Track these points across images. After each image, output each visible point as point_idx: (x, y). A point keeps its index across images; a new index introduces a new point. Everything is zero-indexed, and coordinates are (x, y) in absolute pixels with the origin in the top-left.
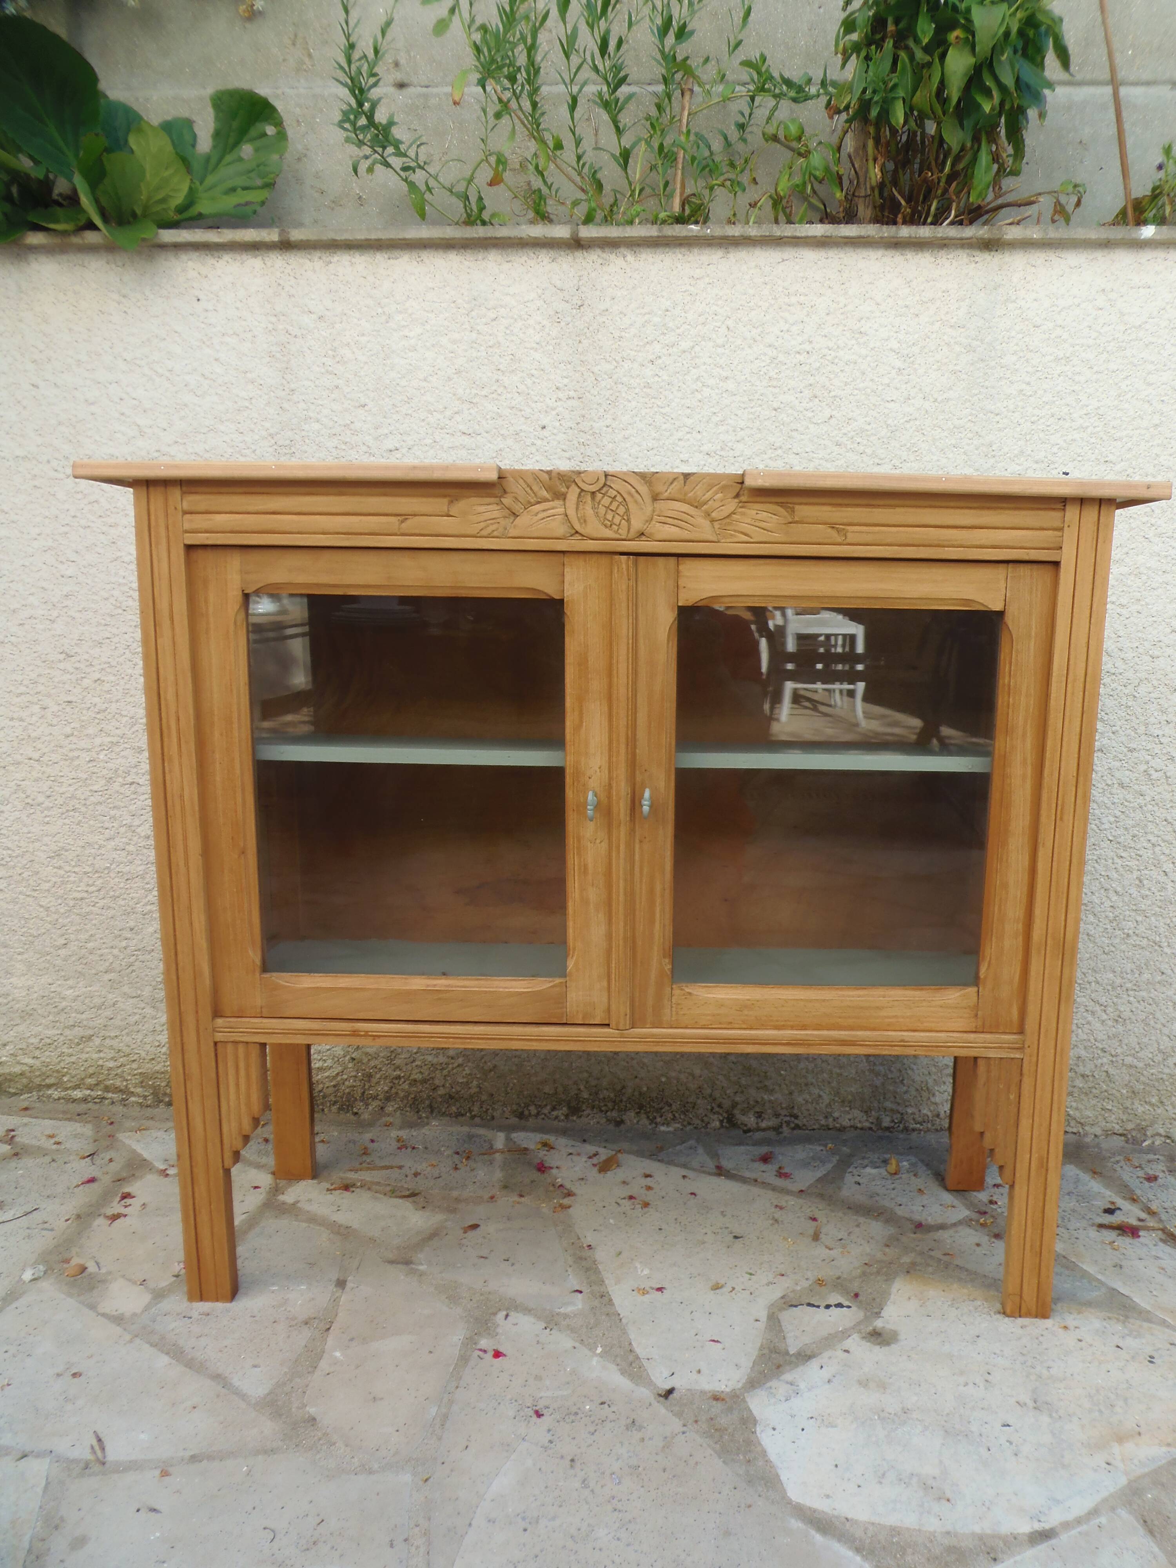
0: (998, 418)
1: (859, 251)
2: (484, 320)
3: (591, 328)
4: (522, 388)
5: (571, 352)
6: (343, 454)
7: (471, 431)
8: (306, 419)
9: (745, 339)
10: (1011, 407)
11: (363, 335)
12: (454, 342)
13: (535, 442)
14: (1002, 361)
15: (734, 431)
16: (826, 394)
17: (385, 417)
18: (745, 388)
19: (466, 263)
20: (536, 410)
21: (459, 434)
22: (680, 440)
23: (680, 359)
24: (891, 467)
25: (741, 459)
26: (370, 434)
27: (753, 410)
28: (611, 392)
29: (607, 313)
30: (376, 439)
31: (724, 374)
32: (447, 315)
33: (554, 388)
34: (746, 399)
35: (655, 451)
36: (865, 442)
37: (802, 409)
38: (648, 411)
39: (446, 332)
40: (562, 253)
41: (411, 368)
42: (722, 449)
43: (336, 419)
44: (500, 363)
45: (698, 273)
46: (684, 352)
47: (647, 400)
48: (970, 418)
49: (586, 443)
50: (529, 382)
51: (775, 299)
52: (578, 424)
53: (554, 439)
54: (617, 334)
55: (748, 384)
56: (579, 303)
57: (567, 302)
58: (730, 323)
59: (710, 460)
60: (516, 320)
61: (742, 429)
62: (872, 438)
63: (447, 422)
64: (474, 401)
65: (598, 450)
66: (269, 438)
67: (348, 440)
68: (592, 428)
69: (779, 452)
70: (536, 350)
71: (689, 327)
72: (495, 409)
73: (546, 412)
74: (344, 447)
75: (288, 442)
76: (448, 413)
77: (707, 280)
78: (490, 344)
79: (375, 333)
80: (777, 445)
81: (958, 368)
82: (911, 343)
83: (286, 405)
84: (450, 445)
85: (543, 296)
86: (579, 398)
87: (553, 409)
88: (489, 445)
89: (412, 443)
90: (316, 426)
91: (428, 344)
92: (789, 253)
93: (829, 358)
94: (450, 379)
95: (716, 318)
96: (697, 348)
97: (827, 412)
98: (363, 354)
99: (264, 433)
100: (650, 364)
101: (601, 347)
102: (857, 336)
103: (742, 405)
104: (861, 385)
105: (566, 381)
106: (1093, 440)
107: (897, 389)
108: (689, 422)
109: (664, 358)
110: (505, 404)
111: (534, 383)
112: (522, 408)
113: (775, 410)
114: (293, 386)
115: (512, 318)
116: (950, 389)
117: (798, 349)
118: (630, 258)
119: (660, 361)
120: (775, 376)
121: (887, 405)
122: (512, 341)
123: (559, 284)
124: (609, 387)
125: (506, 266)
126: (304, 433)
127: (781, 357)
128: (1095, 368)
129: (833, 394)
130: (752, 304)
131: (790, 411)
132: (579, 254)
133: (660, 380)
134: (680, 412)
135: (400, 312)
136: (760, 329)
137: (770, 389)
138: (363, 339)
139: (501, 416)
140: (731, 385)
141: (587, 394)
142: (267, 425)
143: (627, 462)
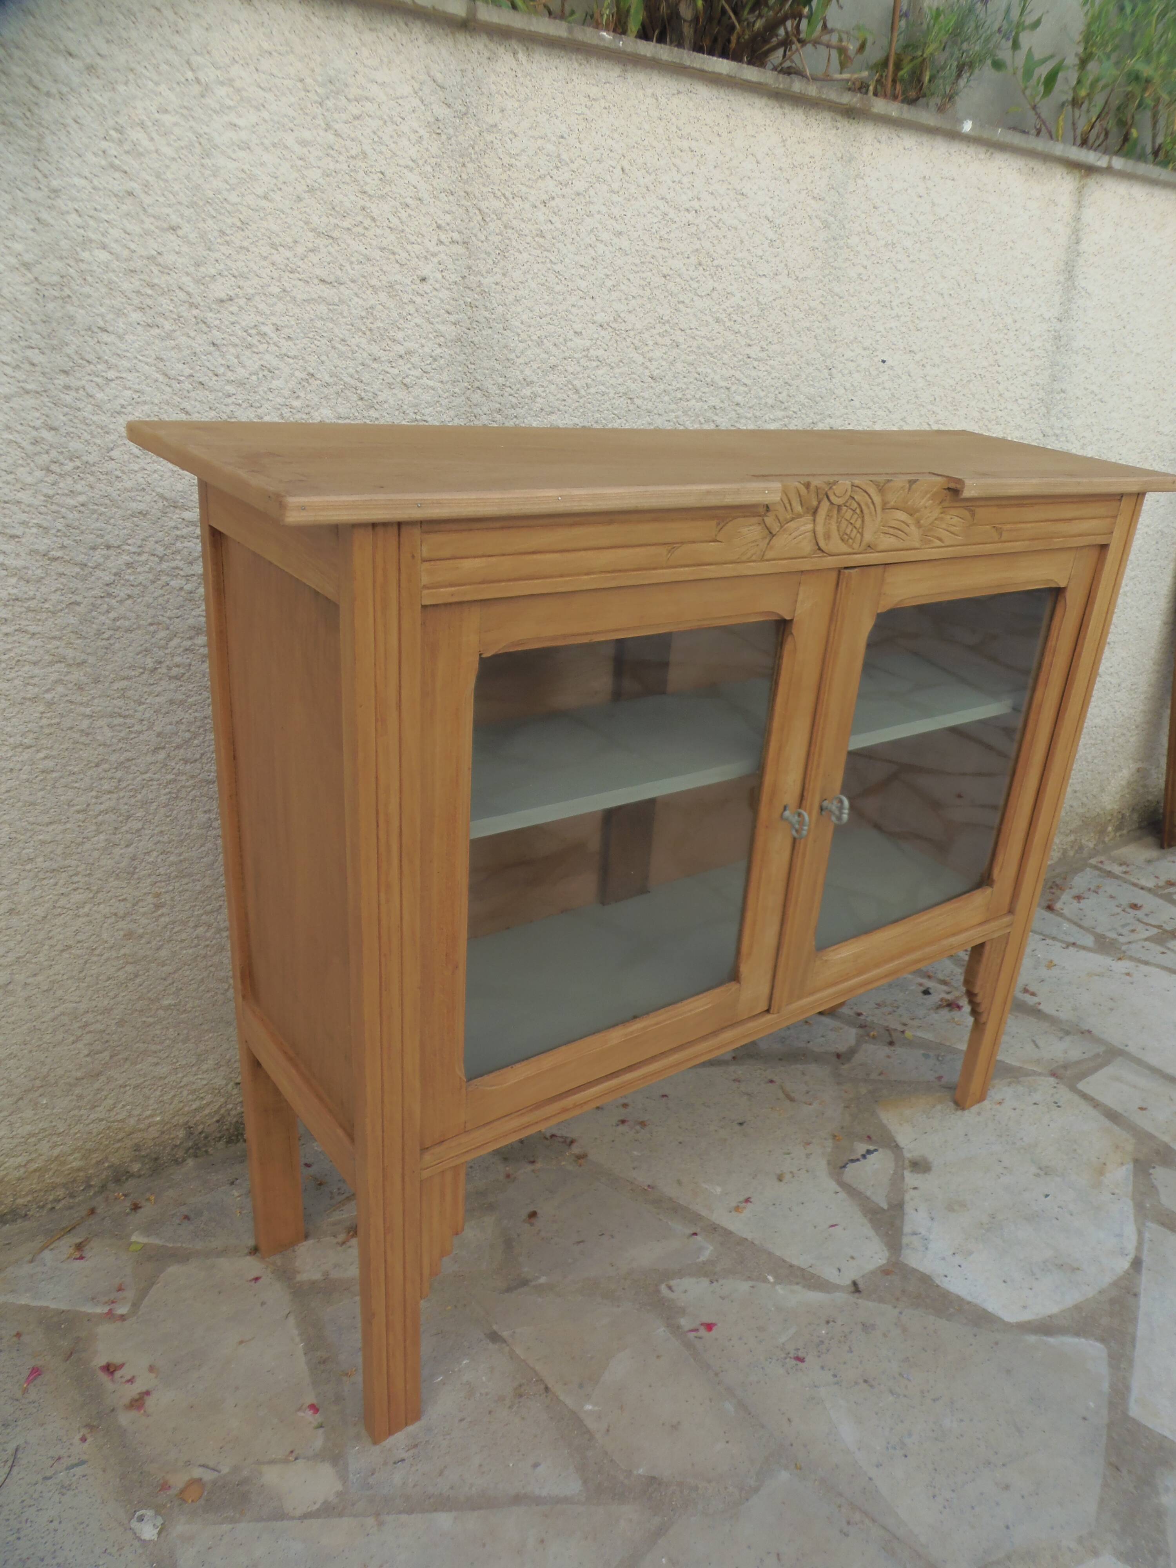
0: (841, 302)
1: (746, 94)
2: (344, 116)
3: (476, 148)
4: (395, 221)
5: (454, 178)
6: (149, 302)
7: (332, 278)
8: (84, 243)
9: (639, 186)
10: (852, 291)
11: (166, 111)
12: (303, 143)
13: (414, 298)
14: (849, 241)
15: (626, 299)
16: (709, 263)
17: (209, 249)
18: (637, 248)
19: (315, 20)
20: (412, 254)
21: (316, 281)
22: (573, 306)
23: (573, 203)
24: (759, 349)
25: (632, 333)
26: (188, 274)
27: (644, 275)
28: (500, 237)
29: (495, 130)
30: (198, 281)
31: (618, 228)
32: (293, 100)
33: (435, 226)
34: (637, 261)
35: (548, 319)
36: (740, 320)
37: (688, 279)
38: (540, 266)
39: (291, 125)
40: (441, 31)
41: (244, 176)
42: (615, 320)
43: (133, 246)
44: (366, 184)
45: (594, 91)
46: (578, 194)
47: (539, 252)
48: (821, 299)
49: (474, 303)
50: (403, 215)
51: (669, 139)
52: (464, 277)
53: (436, 297)
54: (506, 160)
55: (641, 243)
56: (463, 109)
57: (449, 106)
58: (625, 163)
59: (603, 333)
60: (385, 122)
61: (634, 297)
62: (747, 317)
63: (300, 263)
64: (334, 235)
65: (487, 314)
66: (22, 269)
67: (156, 281)
68: (480, 284)
69: (667, 327)
70: (411, 170)
71: (584, 162)
72: (362, 248)
73: (426, 258)
74: (150, 292)
75: (56, 279)
76: (300, 250)
77: (603, 103)
78: (353, 152)
79: (185, 112)
80: (665, 318)
81: (816, 244)
82: (782, 212)
83: (45, 215)
84: (305, 296)
85: (420, 93)
86: (464, 243)
87: (434, 255)
88: (356, 299)
89: (252, 291)
90: (103, 256)
91: (266, 141)
92: (684, 84)
93: (715, 220)
94: (299, 199)
95: (611, 154)
96: (592, 192)
97: (711, 284)
98: (169, 145)
99: (13, 261)
100: (542, 206)
101: (488, 176)
102: (739, 197)
103: (634, 268)
104: (739, 255)
105: (448, 218)
106: (904, 329)
107: (768, 262)
108: (583, 284)
109: (557, 199)
110: (374, 243)
111: (410, 216)
112: (396, 250)
113: (665, 277)
114: (55, 183)
115: (381, 118)
116: (809, 267)
117: (687, 206)
118: (521, 56)
119: (553, 203)
120: (666, 236)
121: (759, 279)
122: (381, 153)
123: (439, 77)
124: (498, 231)
125: (368, 37)
126: (83, 266)
127: (672, 214)
128: (911, 258)
129: (716, 263)
130: (646, 142)
131: (678, 280)
132: (461, 37)
133: (552, 227)
134: (573, 271)
135: (222, 83)
136: (653, 176)
137: (661, 251)
138: (167, 119)
139: (368, 260)
140: (625, 244)
141: (473, 238)
142: (18, 247)
143: (519, 331)
